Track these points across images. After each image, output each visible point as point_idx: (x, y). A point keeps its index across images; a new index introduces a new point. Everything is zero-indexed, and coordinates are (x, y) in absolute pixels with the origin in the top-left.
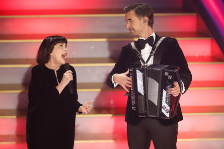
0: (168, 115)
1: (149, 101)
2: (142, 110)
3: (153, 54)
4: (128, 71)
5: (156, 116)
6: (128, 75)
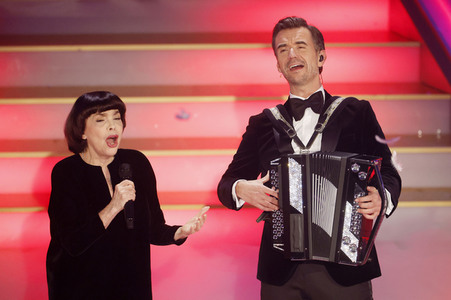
0: (353, 257)
1: (314, 226)
2: (298, 245)
3: (321, 130)
4: (268, 176)
5: (326, 259)
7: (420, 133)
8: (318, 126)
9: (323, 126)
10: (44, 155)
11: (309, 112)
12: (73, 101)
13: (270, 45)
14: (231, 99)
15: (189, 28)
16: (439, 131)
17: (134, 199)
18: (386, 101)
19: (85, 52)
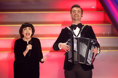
0: (90, 63)
1: (80, 55)
2: (76, 59)
4: (67, 42)
5: (83, 63)
6: (67, 44)
7: (104, 33)
8: (80, 32)
9: (81, 31)
10: (14, 38)
11: (77, 28)
12: (21, 25)
13: (70, 12)
14: (60, 25)
15: (47, 8)
16: (109, 33)
17: (31, 49)
18: (96, 25)
19: (22, 13)
